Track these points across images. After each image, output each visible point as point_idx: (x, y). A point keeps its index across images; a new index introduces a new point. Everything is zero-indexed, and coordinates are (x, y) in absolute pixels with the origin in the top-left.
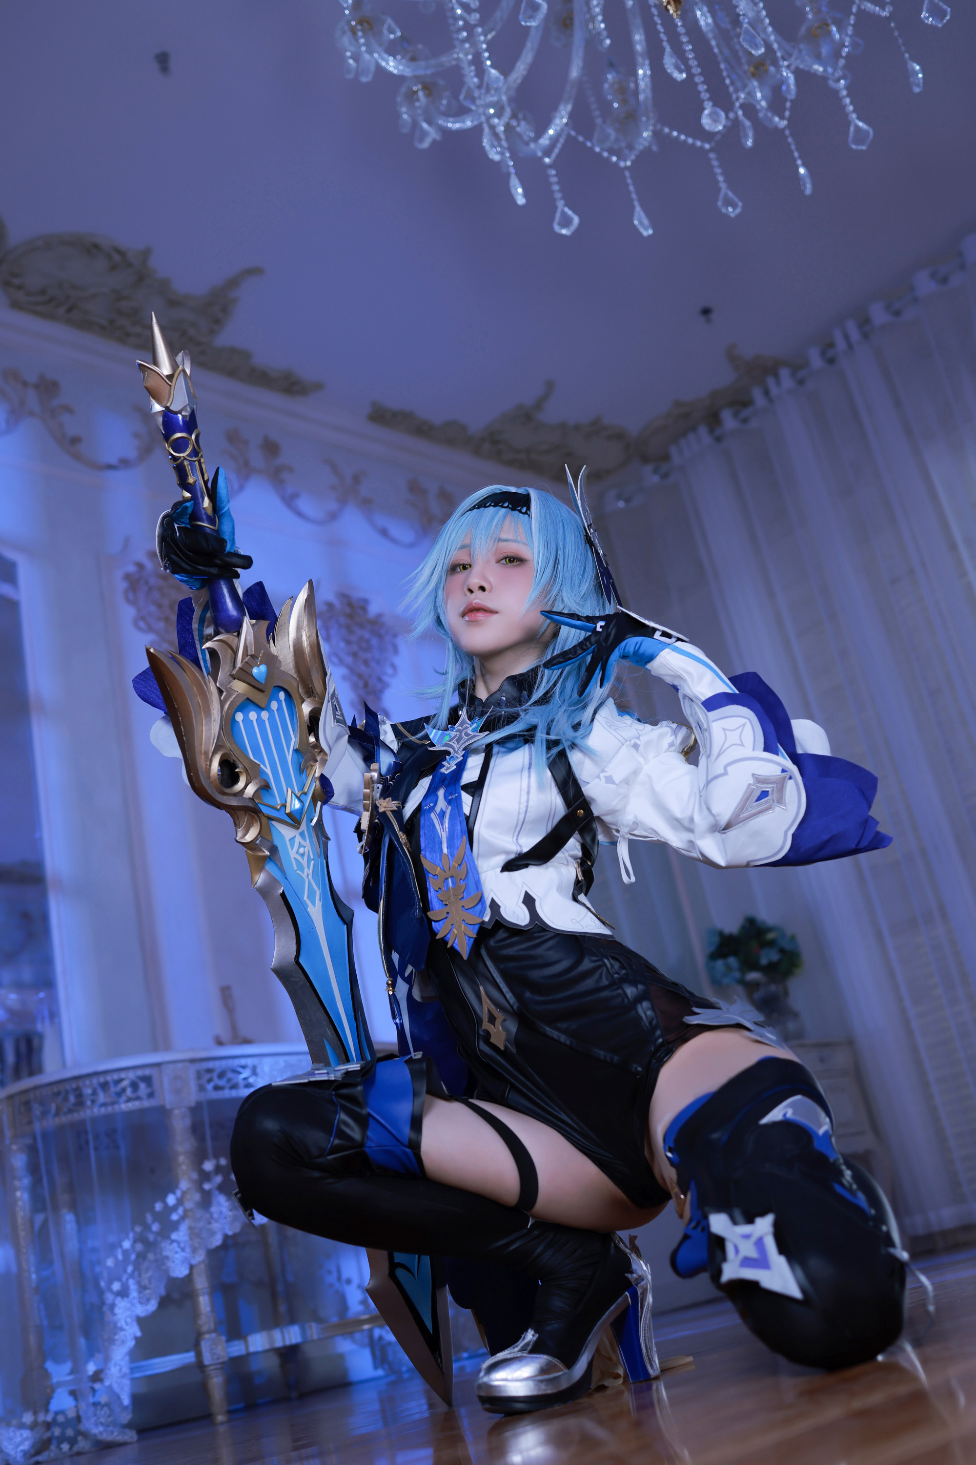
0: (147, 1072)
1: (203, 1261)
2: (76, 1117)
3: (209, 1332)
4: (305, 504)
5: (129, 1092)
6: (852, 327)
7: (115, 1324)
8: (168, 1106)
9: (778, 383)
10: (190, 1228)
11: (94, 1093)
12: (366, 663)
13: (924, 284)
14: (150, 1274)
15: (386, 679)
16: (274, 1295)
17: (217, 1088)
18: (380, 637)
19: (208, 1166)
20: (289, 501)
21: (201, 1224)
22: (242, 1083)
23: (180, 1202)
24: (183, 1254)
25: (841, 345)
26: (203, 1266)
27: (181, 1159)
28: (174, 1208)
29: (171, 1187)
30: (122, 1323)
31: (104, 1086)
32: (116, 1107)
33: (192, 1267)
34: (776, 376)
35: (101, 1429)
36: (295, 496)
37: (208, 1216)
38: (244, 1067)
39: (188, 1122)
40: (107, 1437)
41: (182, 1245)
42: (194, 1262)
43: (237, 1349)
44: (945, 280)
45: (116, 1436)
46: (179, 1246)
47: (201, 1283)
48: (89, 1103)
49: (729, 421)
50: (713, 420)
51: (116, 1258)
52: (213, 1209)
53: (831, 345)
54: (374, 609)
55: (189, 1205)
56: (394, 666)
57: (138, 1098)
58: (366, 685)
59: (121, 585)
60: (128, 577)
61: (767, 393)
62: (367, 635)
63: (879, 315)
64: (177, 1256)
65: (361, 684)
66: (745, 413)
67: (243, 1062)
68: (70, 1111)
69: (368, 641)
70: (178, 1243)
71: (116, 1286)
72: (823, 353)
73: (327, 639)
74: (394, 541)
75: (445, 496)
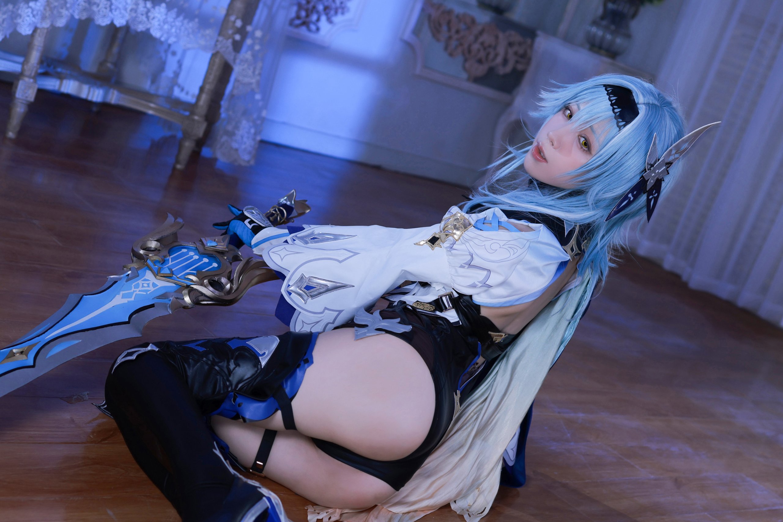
1: (47, 29)
3: (29, 77)
14: (5, 17)
24: (33, 19)
26: (45, 31)
33: (35, 30)
42: (39, 25)
46: (32, 13)
47: (38, 43)
70: (33, 10)
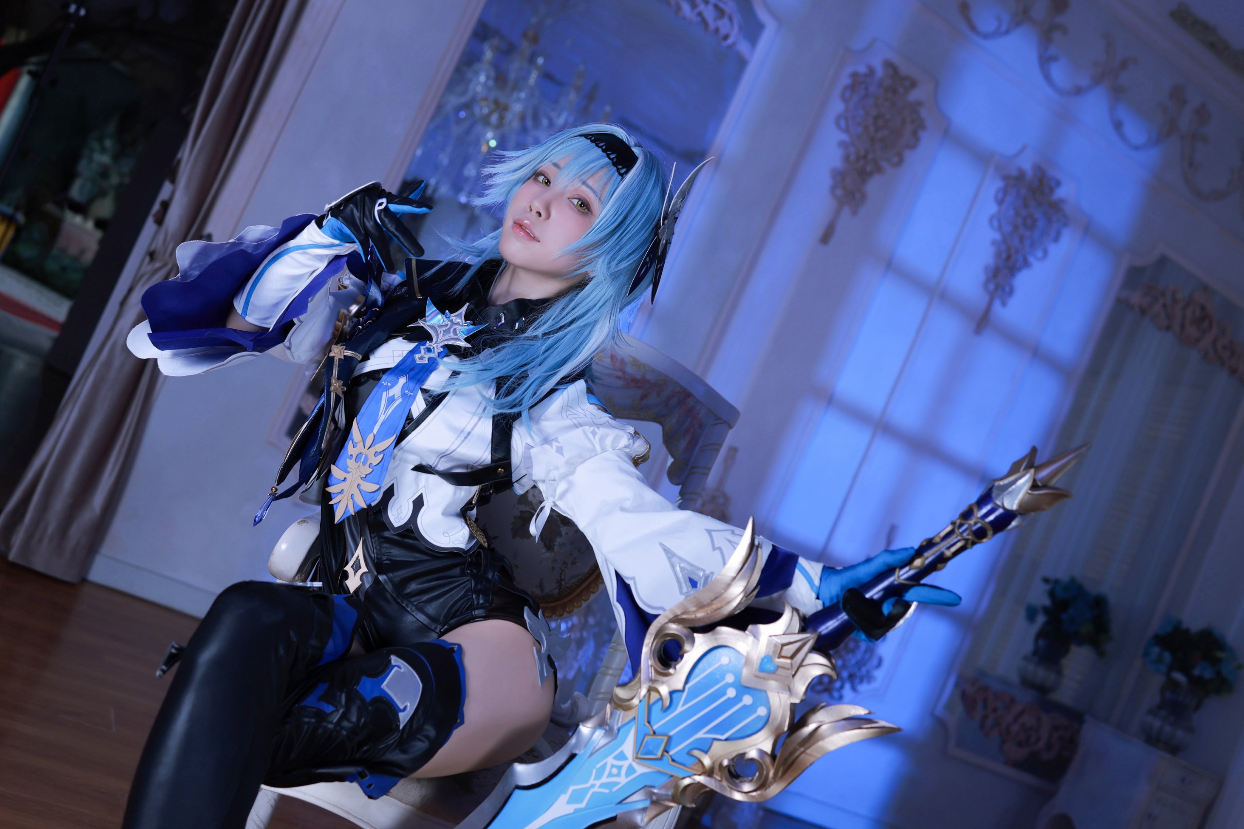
4: (1058, 71)
12: (1022, 239)
15: (1031, 259)
18: (1050, 220)
20: (1045, 61)
36: (1054, 59)
54: (1061, 193)
56: (1045, 253)
59: (845, 80)
60: (854, 75)
62: (1038, 213)
65: (1004, 256)
69: (1035, 220)
73: (1000, 202)
74: (1123, 137)
75: (1202, 114)
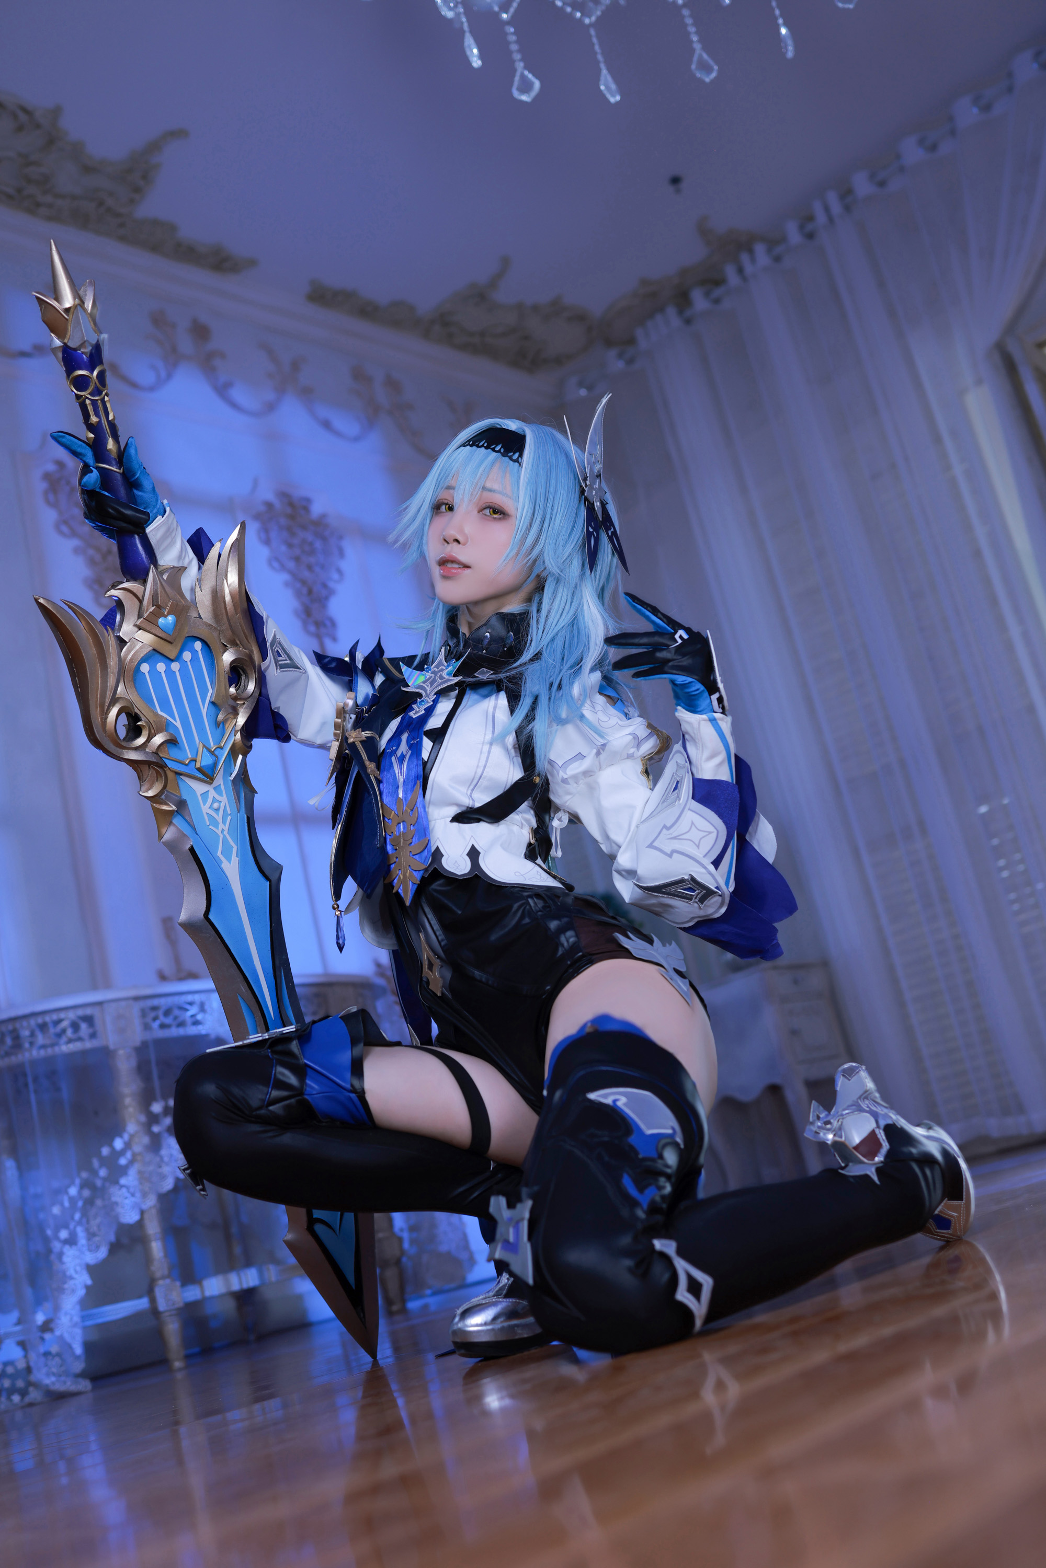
0: (88, 1011)
1: (154, 1206)
2: (14, 1060)
3: (163, 1278)
4: (239, 394)
5: (69, 1032)
6: (832, 198)
7: (64, 1273)
8: (112, 1047)
9: (753, 260)
10: (140, 1173)
11: (33, 1034)
12: (310, 568)
13: (912, 152)
14: (98, 1220)
15: (331, 584)
16: (228, 1237)
17: (163, 1026)
18: (324, 539)
19: (157, 1108)
20: (222, 390)
21: (151, 1168)
22: (189, 1021)
23: (128, 1145)
24: (133, 1199)
25: (821, 218)
26: (154, 1211)
27: (128, 1101)
28: (122, 1153)
29: (117, 1129)
30: (71, 1272)
31: (43, 1027)
32: (57, 1049)
33: (142, 1213)
34: (751, 251)
35: (53, 1379)
36: (228, 385)
37: (158, 1159)
38: (191, 1004)
39: (133, 1062)
40: (60, 1387)
41: (132, 1190)
42: (144, 1207)
43: (192, 1294)
44: (933, 148)
45: (69, 1385)
46: (128, 1192)
47: (153, 1228)
48: (27, 1045)
49: (699, 301)
50: (682, 299)
51: (62, 1204)
52: (164, 1152)
53: (811, 218)
54: (317, 509)
55: (137, 1148)
56: (339, 571)
57: (80, 1039)
58: (310, 592)
59: (41, 486)
60: (47, 476)
61: (740, 270)
62: (309, 537)
63: (862, 185)
64: (127, 1201)
65: (305, 591)
66: (717, 292)
67: (190, 998)
68: (7, 1054)
69: (311, 544)
70: (127, 1187)
71: (64, 1234)
72: (801, 227)
73: (267, 542)
74: (338, 434)
75: (392, 384)
